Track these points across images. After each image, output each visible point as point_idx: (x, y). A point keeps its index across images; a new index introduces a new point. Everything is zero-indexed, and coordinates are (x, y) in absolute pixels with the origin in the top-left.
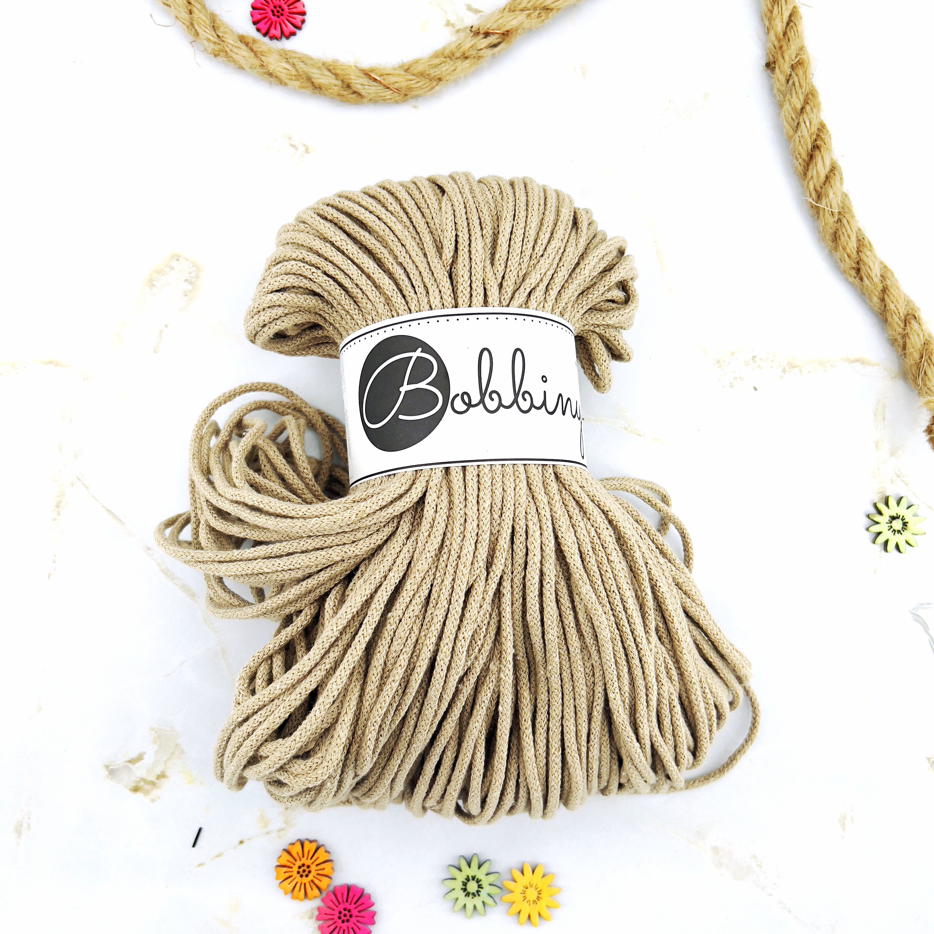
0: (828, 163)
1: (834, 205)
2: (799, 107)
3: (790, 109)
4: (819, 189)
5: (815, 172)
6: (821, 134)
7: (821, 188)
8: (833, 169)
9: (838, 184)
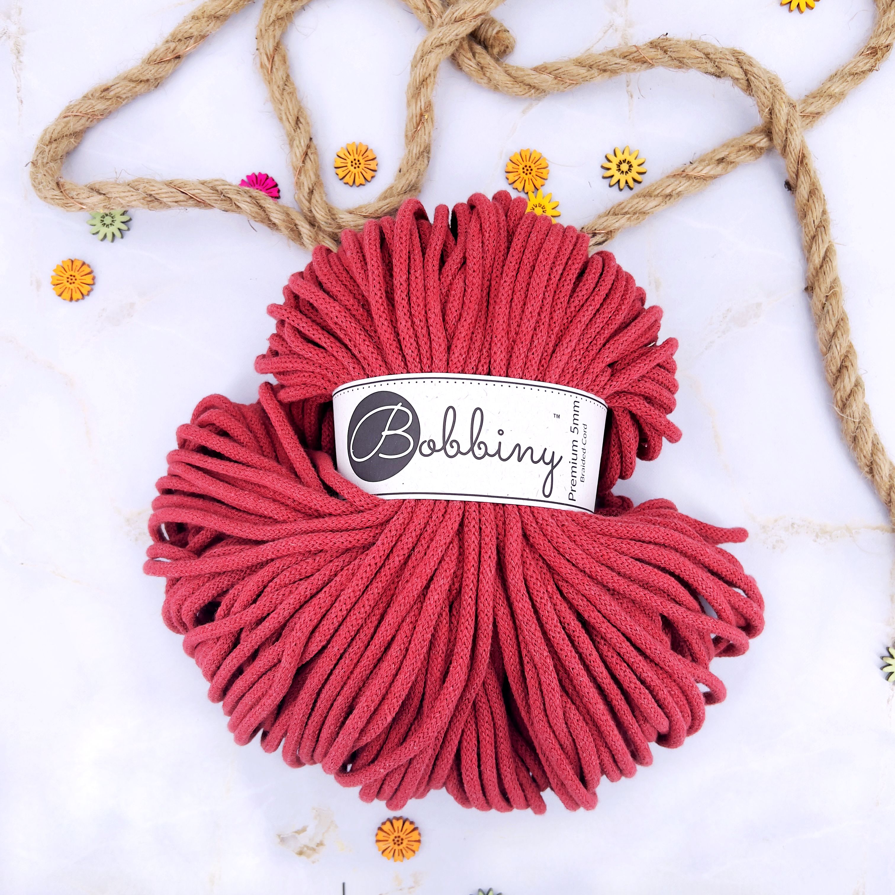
0: (853, 380)
1: (856, 415)
2: (832, 331)
3: (824, 332)
4: (844, 400)
5: (842, 386)
6: (849, 355)
7: (847, 400)
8: (857, 384)
9: (860, 397)
